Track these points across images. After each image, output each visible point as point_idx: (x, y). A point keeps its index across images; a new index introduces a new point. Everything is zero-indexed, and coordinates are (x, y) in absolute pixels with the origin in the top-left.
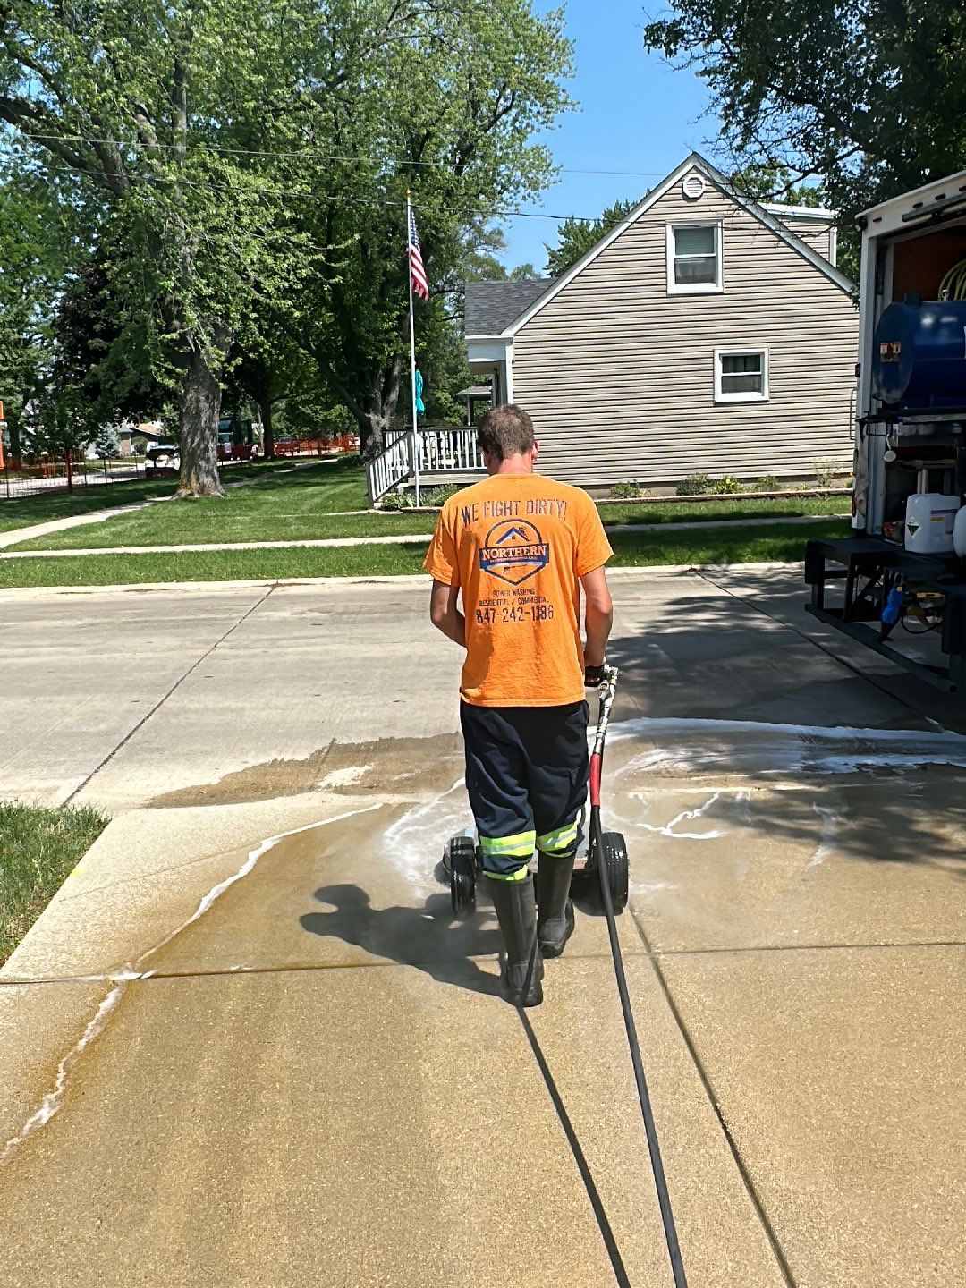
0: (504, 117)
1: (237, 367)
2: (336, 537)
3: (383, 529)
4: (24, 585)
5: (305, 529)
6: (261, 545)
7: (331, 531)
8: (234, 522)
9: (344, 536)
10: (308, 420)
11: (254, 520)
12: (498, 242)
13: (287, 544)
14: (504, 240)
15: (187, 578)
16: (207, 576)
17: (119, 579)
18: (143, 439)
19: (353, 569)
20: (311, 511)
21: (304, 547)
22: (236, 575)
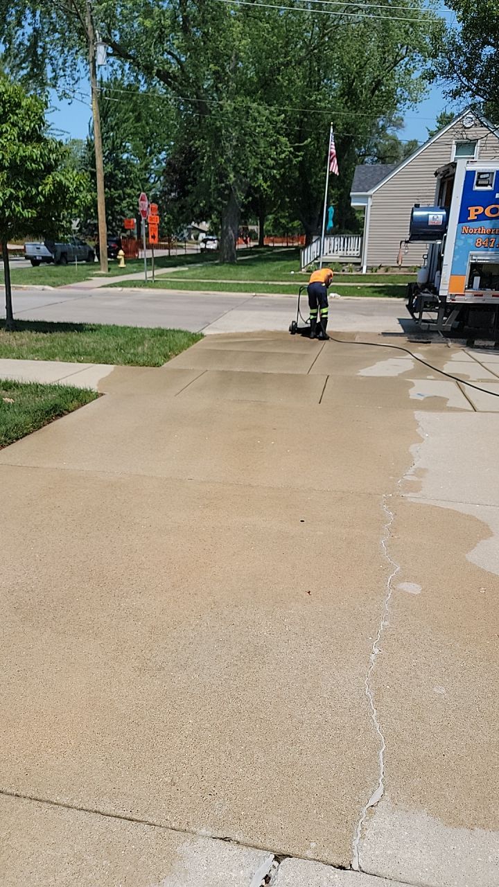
0: (401, 62)
1: (249, 202)
2: (282, 281)
3: (302, 279)
4: (165, 288)
5: (270, 277)
6: (251, 282)
7: (281, 279)
8: (241, 273)
9: (286, 281)
10: (284, 227)
11: (250, 273)
12: (400, 125)
13: (262, 282)
14: (404, 124)
15: (223, 291)
16: (230, 291)
17: (198, 289)
18: (198, 232)
19: (284, 292)
20: (275, 271)
21: (268, 284)
22: (240, 291)
